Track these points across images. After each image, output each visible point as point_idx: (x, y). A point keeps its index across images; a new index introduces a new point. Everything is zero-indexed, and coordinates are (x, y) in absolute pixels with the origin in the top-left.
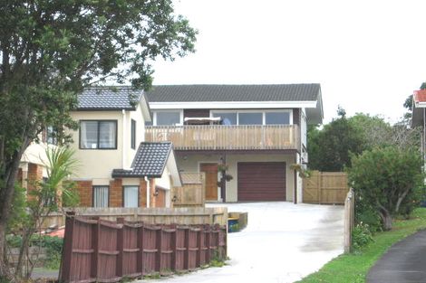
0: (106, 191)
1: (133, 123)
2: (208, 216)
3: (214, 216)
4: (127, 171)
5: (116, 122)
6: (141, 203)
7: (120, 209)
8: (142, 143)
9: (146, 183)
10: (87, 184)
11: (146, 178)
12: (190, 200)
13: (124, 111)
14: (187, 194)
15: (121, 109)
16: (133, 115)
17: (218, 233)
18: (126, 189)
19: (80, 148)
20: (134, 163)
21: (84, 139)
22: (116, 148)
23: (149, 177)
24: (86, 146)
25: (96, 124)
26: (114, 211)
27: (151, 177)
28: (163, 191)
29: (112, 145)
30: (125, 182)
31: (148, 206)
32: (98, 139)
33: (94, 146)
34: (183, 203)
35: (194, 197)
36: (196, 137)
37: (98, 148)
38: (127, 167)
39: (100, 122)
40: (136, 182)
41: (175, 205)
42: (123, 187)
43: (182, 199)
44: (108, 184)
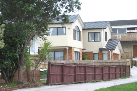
0: (97, 55)
1: (106, 33)
2: (124, 62)
3: (126, 62)
4: (104, 48)
5: (100, 33)
6: (109, 58)
7: (102, 60)
8: (109, 39)
9: (110, 52)
10: (91, 53)
11: (110, 50)
12: (128, 57)
13: (102, 29)
14: (127, 55)
15: (101, 29)
16: (105, 30)
17: (125, 68)
18: (104, 54)
19: (89, 41)
20: (106, 46)
21: (90, 39)
22: (100, 41)
23: (111, 50)
24: (91, 40)
25: (93, 34)
26: (94, 61)
27: (112, 50)
28: (118, 55)
29: (99, 40)
30: (103, 52)
31: (111, 59)
32: (95, 38)
33: (93, 40)
34: (125, 58)
35: (129, 56)
36: (130, 37)
37: (94, 41)
38: (104, 47)
39: (95, 33)
40: (107, 52)
41: (122, 59)
42: (103, 54)
43: (125, 57)
44: (98, 52)
